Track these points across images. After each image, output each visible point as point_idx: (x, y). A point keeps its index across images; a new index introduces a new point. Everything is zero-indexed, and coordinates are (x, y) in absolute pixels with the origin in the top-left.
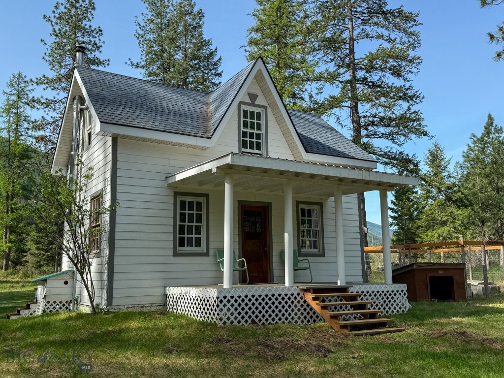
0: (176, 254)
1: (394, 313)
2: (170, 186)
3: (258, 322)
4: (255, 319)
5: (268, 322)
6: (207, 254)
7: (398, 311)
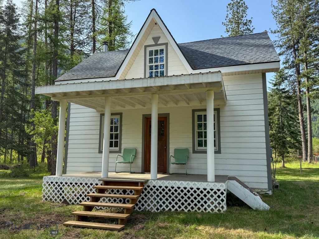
0: (100, 152)
1: (207, 211)
2: (98, 111)
3: (69, 202)
4: (67, 199)
5: (77, 203)
6: (119, 152)
7: (212, 210)
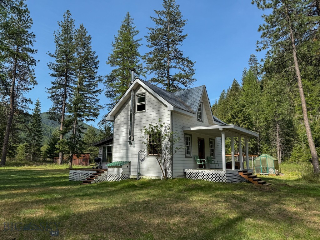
0: (186, 157)
2: (184, 131)
6: (191, 157)
